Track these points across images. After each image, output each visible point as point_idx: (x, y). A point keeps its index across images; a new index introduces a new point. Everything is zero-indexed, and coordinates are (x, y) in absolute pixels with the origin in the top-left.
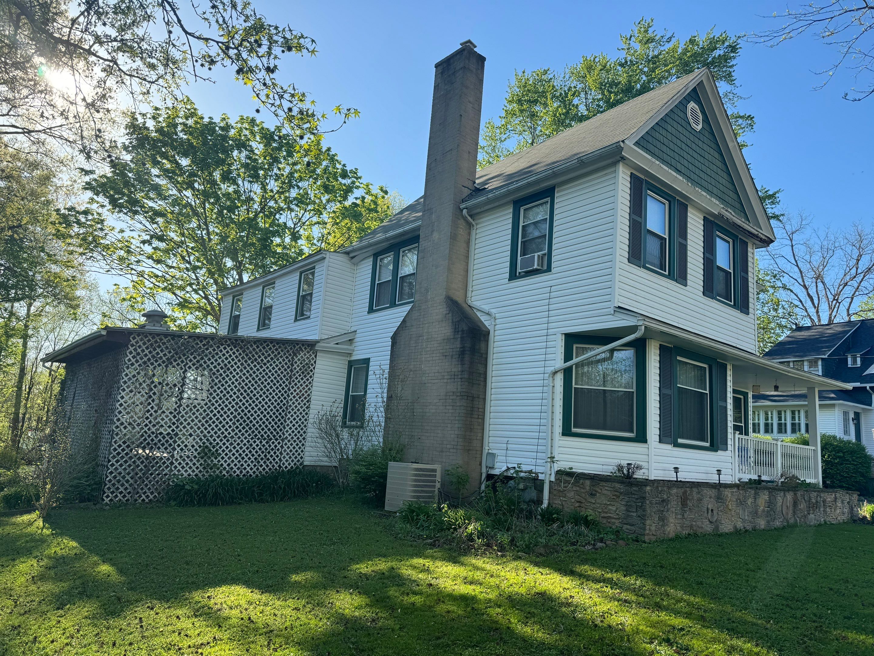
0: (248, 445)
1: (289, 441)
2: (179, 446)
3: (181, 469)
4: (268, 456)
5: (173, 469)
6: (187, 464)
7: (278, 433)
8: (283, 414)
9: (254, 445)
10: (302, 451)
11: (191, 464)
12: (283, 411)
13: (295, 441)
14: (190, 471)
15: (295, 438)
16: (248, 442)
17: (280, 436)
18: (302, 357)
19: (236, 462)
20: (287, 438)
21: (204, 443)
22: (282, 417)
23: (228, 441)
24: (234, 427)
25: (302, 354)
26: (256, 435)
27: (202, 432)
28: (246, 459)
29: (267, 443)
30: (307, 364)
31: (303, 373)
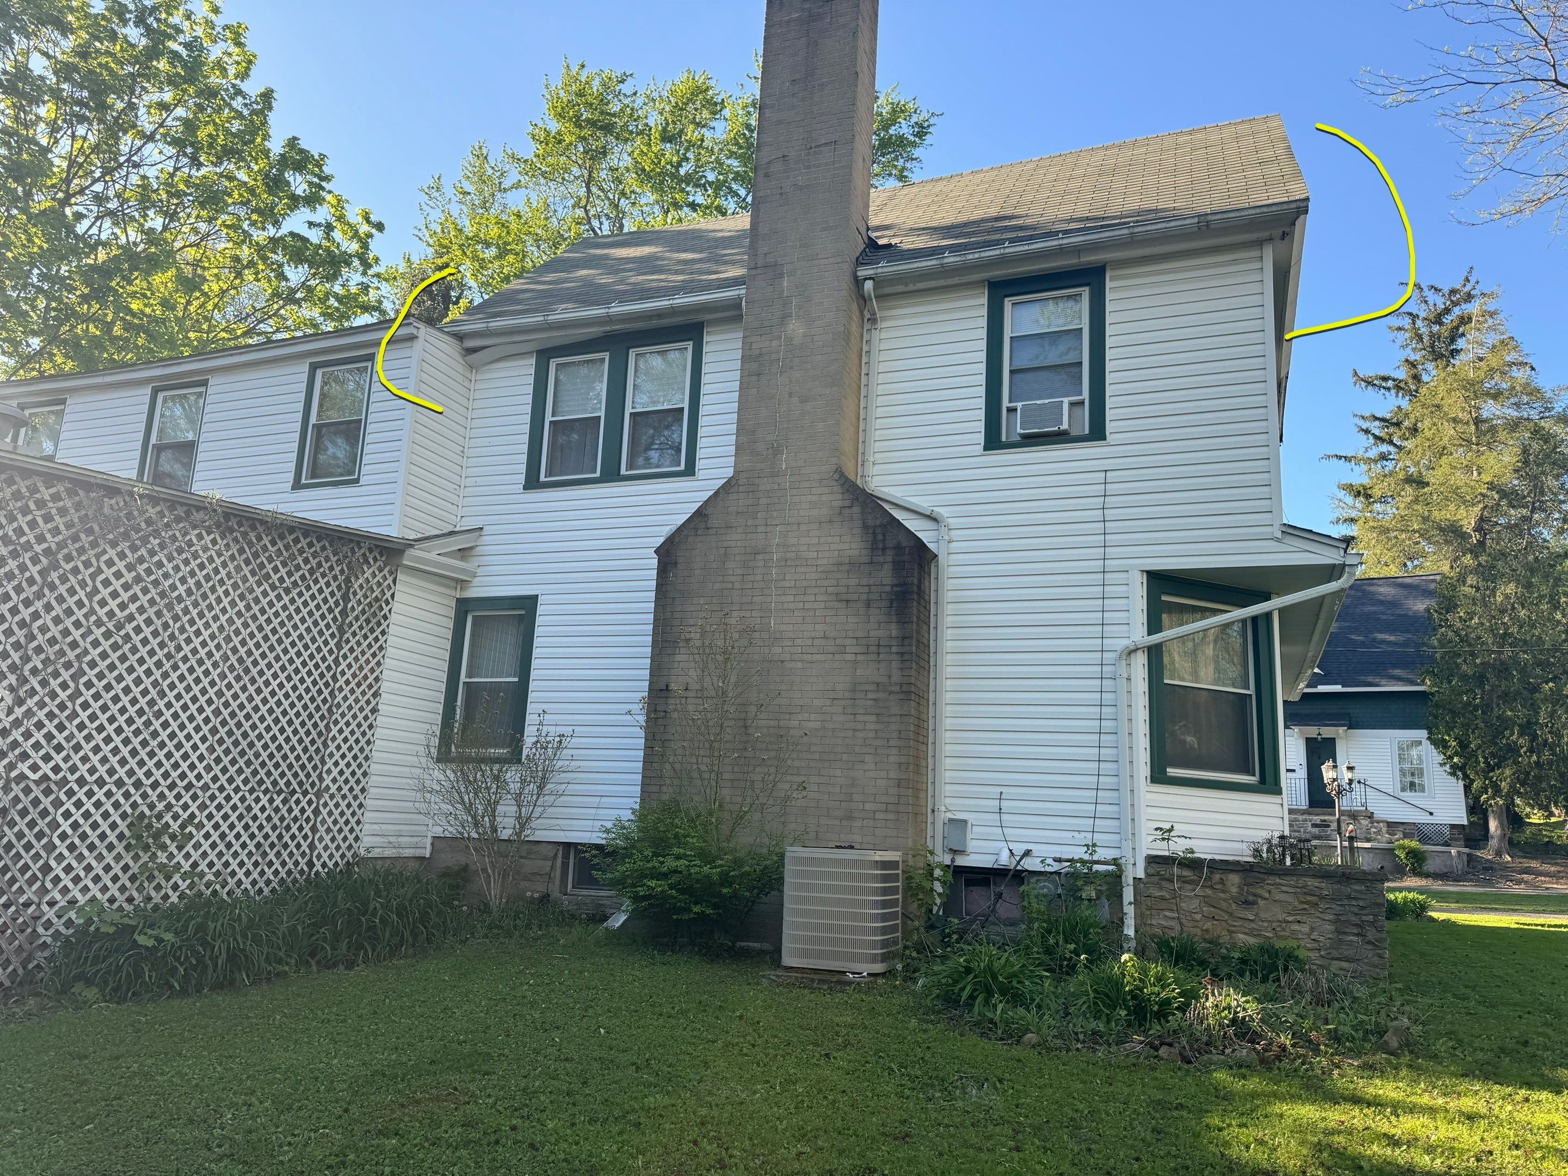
0: (241, 809)
1: (332, 797)
2: (67, 815)
3: (70, 885)
4: (287, 838)
5: (49, 885)
6: (89, 868)
7: (308, 776)
8: (322, 726)
9: (256, 810)
10: (358, 822)
11: (98, 869)
12: (322, 718)
13: (344, 797)
14: (95, 890)
15: (345, 789)
16: (243, 799)
17: (313, 785)
18: (367, 581)
19: (212, 856)
20: (328, 788)
21: (134, 806)
22: (320, 734)
23: (194, 797)
24: (210, 759)
25: (368, 574)
26: (261, 782)
27: (131, 773)
28: (236, 847)
29: (285, 801)
30: (377, 599)
31: (368, 621)
